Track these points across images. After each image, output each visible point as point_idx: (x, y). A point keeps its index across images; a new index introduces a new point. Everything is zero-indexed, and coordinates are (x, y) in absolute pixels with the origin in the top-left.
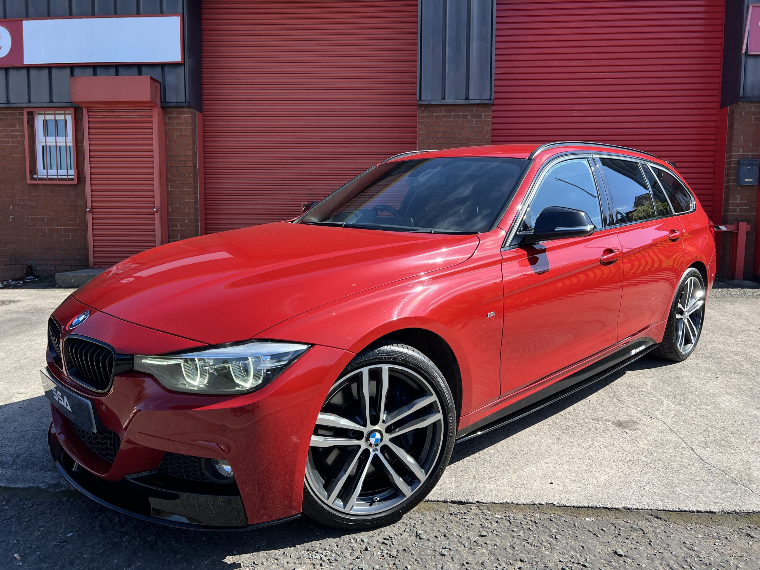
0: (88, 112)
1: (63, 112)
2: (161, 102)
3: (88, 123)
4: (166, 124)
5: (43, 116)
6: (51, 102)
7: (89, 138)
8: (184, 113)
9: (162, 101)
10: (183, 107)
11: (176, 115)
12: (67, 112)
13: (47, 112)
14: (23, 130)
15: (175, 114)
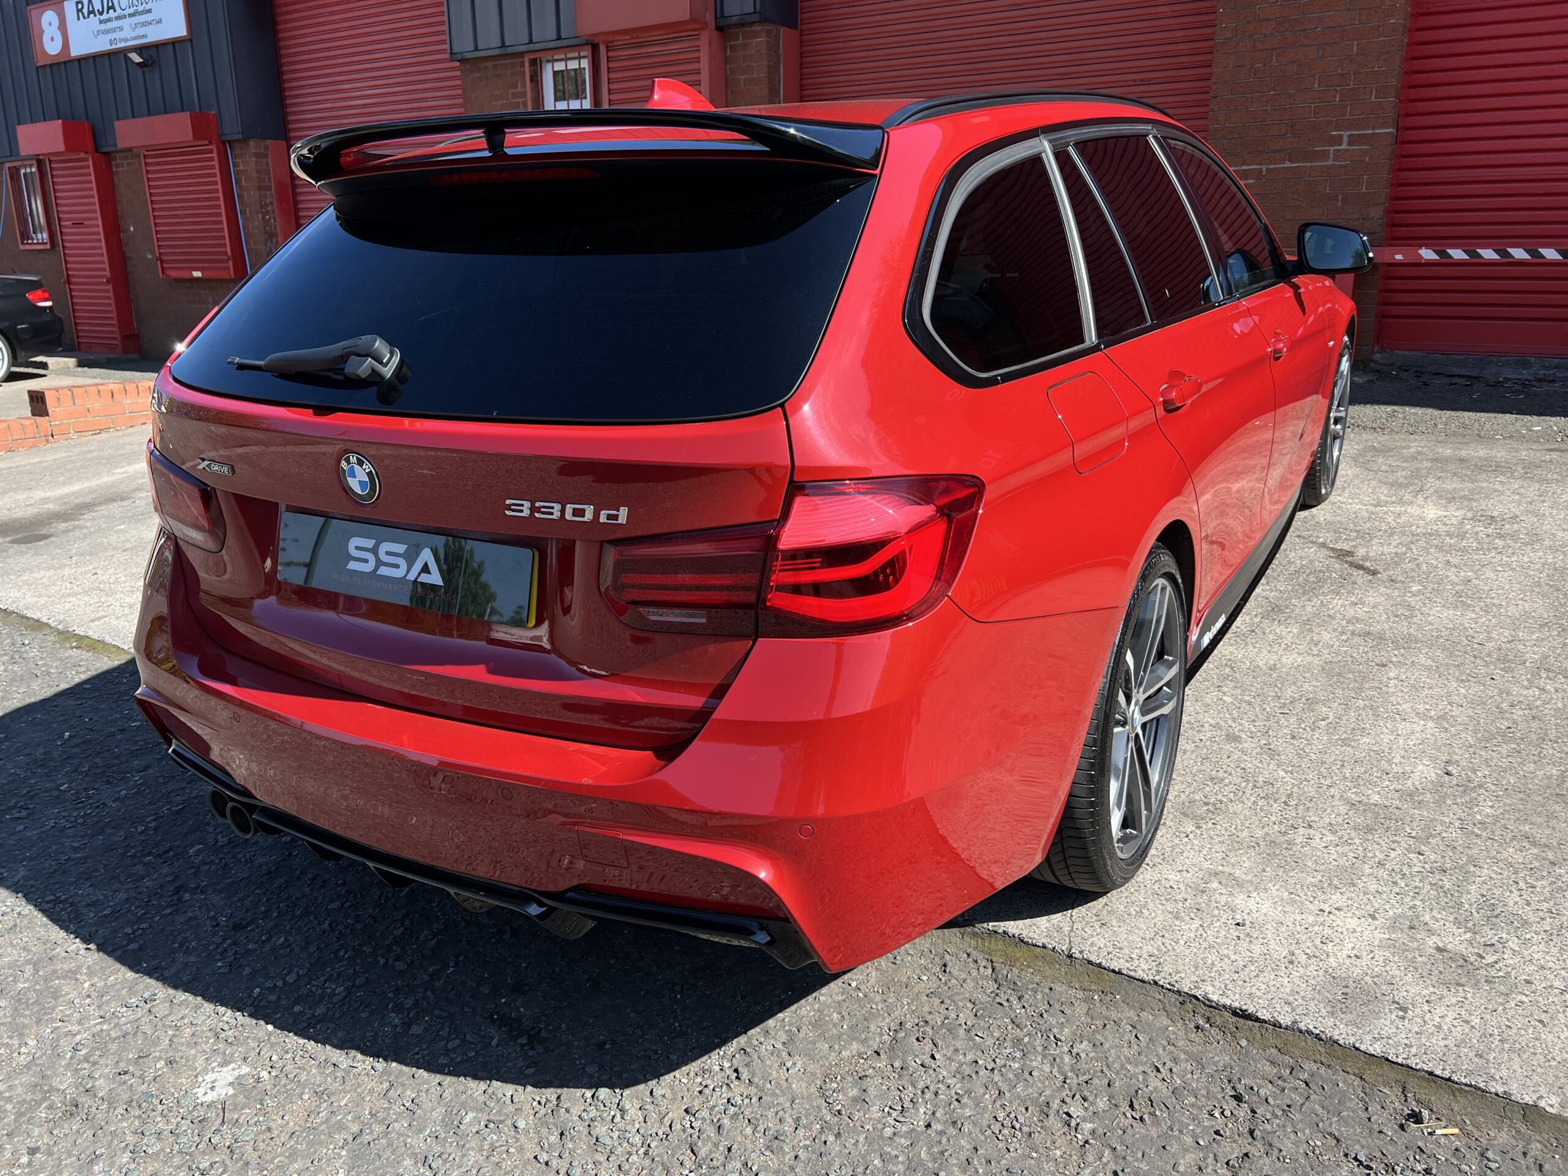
0: (607, 51)
1: (576, 55)
2: (716, 18)
3: (608, 72)
4: (726, 60)
5: (549, 65)
6: (559, 38)
7: (610, 101)
8: (755, 35)
9: (719, 15)
10: (754, 23)
11: (744, 39)
12: (582, 54)
13: (555, 57)
14: (524, 94)
15: (741, 38)
